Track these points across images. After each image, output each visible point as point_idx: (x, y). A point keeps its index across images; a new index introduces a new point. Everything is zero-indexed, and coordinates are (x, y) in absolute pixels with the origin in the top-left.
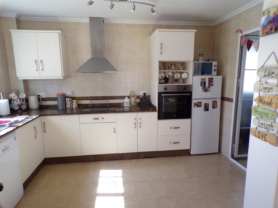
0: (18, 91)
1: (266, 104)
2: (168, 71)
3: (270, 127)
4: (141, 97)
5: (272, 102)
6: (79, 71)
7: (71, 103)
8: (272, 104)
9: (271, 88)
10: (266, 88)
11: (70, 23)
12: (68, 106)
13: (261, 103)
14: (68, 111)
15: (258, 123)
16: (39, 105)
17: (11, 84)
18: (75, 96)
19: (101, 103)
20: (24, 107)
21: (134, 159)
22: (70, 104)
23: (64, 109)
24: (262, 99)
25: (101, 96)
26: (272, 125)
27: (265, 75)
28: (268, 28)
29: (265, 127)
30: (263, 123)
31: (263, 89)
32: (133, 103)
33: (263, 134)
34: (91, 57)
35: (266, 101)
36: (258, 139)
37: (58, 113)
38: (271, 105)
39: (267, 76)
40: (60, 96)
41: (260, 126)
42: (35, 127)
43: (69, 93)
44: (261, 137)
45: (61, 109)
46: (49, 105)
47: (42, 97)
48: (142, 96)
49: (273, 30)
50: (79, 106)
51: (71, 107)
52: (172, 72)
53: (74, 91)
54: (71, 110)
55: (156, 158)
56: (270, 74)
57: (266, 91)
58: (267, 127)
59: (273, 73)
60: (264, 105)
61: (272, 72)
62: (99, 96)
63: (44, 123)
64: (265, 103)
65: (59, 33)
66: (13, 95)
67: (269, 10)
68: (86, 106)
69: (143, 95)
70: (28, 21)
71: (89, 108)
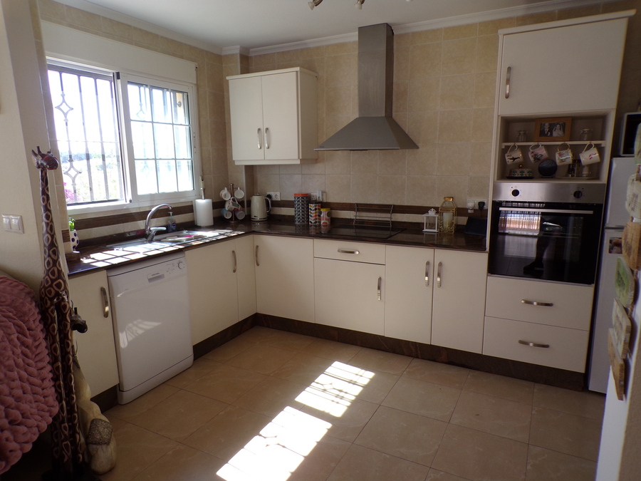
0: (233, 185)
2: (536, 143)
4: (469, 211)
6: (323, 147)
7: (317, 214)
11: (328, 46)
12: (312, 219)
14: (312, 231)
16: (269, 214)
17: (229, 174)
18: (329, 201)
19: (377, 219)
20: (241, 216)
21: (423, 358)
22: (316, 216)
23: (303, 226)
25: (378, 203)
32: (446, 226)
34: (357, 116)
37: (294, 232)
40: (299, 198)
42: (233, 252)
43: (316, 194)
45: (299, 226)
46: (284, 216)
47: (274, 199)
48: (475, 210)
50: (334, 222)
51: (316, 222)
52: (548, 146)
53: (327, 190)
54: (316, 229)
55: (477, 372)
62: (376, 202)
63: (257, 247)
65: (297, 72)
66: (225, 193)
68: (347, 223)
69: (477, 207)
70: (260, 56)
71: (351, 227)
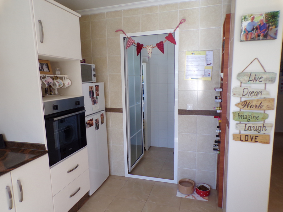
1: (254, 107)
3: (262, 128)
5: (262, 104)
8: (262, 106)
9: (259, 92)
10: (253, 92)
13: (247, 107)
15: (244, 127)
24: (247, 103)
26: (264, 125)
27: (250, 80)
28: (253, 34)
29: (255, 129)
30: (252, 126)
31: (248, 94)
33: (253, 136)
35: (254, 105)
36: (246, 143)
38: (261, 108)
39: (253, 81)
41: (248, 129)
44: (250, 139)
49: (261, 37)
52: (51, 77)
56: (257, 79)
57: (252, 95)
58: (257, 128)
59: (262, 77)
60: (252, 108)
61: (260, 77)
64: (252, 107)
67: (252, 16)
